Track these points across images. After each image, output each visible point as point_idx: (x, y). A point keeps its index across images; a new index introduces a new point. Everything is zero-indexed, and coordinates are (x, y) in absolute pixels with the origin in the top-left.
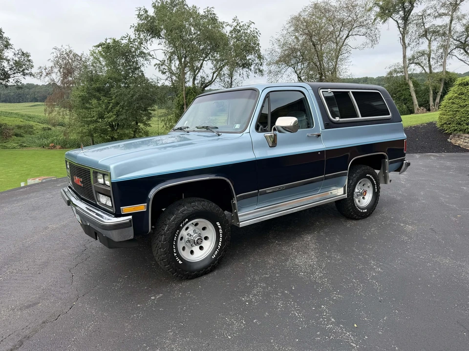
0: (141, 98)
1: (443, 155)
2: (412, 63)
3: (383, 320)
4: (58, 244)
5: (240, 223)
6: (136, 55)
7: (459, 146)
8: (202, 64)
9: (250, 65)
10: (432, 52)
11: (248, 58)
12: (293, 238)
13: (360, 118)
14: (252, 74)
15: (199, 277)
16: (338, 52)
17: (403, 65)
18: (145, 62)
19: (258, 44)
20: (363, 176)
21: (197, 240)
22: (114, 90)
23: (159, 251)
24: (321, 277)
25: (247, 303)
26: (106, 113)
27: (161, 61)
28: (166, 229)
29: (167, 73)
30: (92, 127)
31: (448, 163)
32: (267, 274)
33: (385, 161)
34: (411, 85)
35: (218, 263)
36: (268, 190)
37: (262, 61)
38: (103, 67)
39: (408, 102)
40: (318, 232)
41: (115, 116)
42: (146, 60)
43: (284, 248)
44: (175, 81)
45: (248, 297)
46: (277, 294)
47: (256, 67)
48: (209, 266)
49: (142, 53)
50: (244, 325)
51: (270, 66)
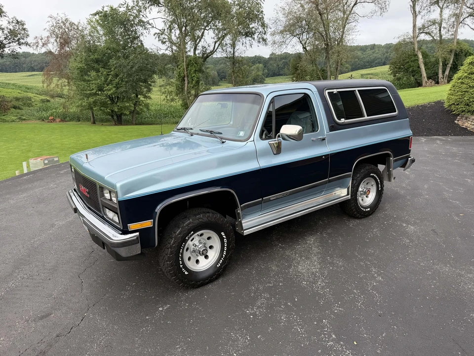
0: (141, 69)
1: (450, 138)
2: (422, 33)
3: (382, 337)
4: (65, 245)
5: (245, 232)
6: (134, 23)
7: (466, 129)
8: (203, 33)
9: (253, 33)
10: (444, 21)
11: (251, 26)
12: (296, 240)
13: (366, 118)
14: (255, 43)
15: (204, 285)
16: (346, 21)
17: (412, 35)
18: (145, 31)
19: (262, 12)
20: (367, 175)
21: (203, 251)
22: (113, 62)
23: (165, 264)
24: (323, 288)
25: (252, 317)
26: (106, 85)
27: (160, 30)
28: (172, 243)
29: (167, 43)
30: (91, 100)
31: (455, 149)
32: (270, 283)
33: (390, 159)
34: (420, 56)
35: (223, 271)
36: (272, 197)
37: (265, 30)
38: (101, 37)
39: (417, 74)
40: (321, 233)
41: (114, 89)
42: (145, 29)
43: (288, 253)
44: (176, 51)
45: (252, 309)
46: (280, 307)
47: (260, 36)
48: (214, 274)
49: (141, 21)
50: (249, 341)
51: (274, 36)
